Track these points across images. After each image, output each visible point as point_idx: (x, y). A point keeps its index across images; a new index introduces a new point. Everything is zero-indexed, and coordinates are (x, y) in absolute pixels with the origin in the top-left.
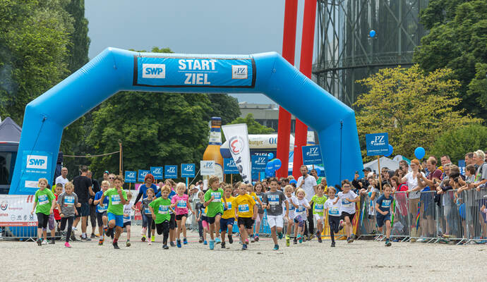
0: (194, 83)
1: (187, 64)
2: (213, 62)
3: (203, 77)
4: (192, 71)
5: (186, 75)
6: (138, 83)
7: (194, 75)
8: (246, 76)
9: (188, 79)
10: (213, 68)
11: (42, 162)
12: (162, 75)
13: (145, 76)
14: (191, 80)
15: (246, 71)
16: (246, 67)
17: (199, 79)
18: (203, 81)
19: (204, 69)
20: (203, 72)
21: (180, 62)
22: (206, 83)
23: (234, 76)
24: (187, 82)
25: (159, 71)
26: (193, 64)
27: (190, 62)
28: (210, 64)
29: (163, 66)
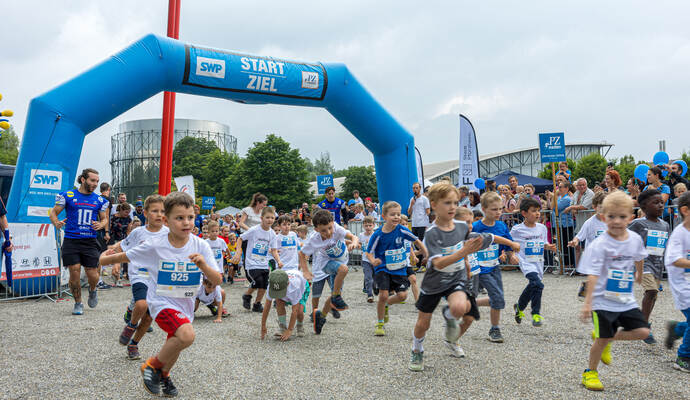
0: (258, 88)
1: (251, 63)
2: (281, 65)
3: (270, 82)
4: (257, 74)
5: (250, 77)
6: (190, 81)
7: (260, 78)
8: (316, 86)
9: (252, 82)
10: (282, 73)
11: (54, 179)
12: (221, 74)
13: (199, 72)
14: (255, 84)
15: (317, 79)
16: (317, 75)
17: (264, 83)
18: (269, 87)
19: (271, 71)
20: (270, 75)
21: (242, 60)
22: (273, 89)
23: (304, 85)
24: (250, 87)
25: (217, 68)
26: (258, 64)
27: (254, 61)
28: (278, 66)
29: (222, 63)
